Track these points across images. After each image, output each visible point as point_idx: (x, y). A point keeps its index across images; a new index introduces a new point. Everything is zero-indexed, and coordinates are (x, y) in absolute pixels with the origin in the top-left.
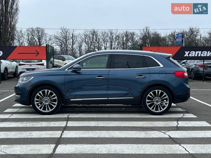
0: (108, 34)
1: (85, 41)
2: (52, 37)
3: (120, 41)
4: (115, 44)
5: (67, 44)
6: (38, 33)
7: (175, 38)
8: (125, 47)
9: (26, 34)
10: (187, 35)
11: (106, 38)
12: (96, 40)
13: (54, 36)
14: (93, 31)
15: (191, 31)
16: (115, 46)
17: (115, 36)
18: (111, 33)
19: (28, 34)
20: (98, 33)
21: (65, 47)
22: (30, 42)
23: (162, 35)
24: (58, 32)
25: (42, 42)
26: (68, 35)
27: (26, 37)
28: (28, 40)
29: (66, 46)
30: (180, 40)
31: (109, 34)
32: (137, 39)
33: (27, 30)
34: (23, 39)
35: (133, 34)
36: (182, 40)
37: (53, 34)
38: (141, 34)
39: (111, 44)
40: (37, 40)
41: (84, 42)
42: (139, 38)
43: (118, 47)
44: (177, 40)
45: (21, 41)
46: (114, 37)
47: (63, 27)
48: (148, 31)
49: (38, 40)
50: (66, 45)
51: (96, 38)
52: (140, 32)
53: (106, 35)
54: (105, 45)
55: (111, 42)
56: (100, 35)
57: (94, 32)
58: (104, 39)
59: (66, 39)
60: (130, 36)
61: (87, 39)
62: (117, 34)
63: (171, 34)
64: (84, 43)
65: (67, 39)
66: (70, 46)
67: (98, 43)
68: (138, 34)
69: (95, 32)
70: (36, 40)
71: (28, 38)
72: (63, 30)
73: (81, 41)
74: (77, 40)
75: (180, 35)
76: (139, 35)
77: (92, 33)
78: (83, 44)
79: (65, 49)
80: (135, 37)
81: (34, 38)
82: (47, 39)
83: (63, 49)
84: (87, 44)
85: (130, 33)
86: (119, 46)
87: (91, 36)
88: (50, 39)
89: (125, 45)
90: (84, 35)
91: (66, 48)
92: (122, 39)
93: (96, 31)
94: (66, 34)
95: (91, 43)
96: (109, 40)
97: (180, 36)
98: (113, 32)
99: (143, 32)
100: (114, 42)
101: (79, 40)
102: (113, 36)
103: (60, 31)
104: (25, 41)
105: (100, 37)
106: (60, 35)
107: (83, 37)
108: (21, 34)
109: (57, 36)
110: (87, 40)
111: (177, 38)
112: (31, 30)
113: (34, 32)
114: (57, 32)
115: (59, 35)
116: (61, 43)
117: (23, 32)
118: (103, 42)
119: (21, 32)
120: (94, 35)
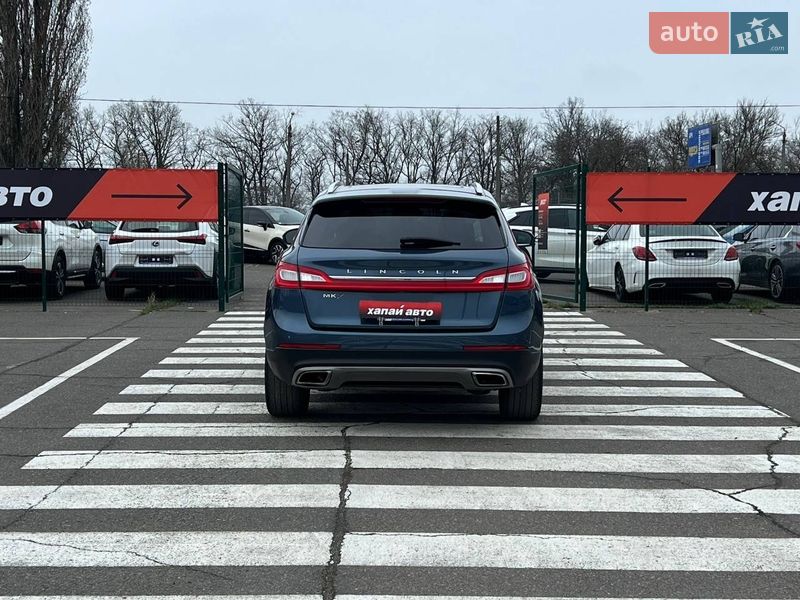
0: (422, 128)
1: (335, 155)
2: (208, 138)
3: (469, 154)
4: (449, 165)
5: (265, 163)
6: (155, 120)
7: (681, 145)
8: (490, 179)
9: (109, 125)
10: (727, 132)
11: (415, 143)
12: (377, 152)
13: (217, 133)
14: (363, 115)
15: (746, 116)
16: (449, 173)
17: (449, 134)
18: (435, 125)
19: (116, 124)
20: (385, 122)
21: (257, 175)
22: (122, 156)
23: (635, 132)
24: (231, 118)
25: (170, 158)
26: (268, 130)
27: (107, 137)
28: (116, 149)
29: (260, 174)
30: (705, 150)
31: (427, 125)
32: (533, 145)
33: (114, 110)
34: (96, 146)
35: (518, 129)
36: (713, 152)
37: (213, 127)
38: (551, 127)
39: (434, 167)
40: (150, 149)
41: (328, 156)
42: (541, 143)
43: (460, 179)
44: (692, 151)
45: (89, 153)
46: (445, 140)
47: (250, 100)
48: (576, 116)
49: (152, 151)
50: (259, 167)
51: (378, 144)
52: (547, 121)
53: (415, 131)
54: (412, 168)
55: (435, 158)
56: (394, 133)
57: (369, 118)
58: (409, 147)
59: (261, 144)
60: (507, 135)
61: (340, 146)
62: (456, 129)
63: (666, 127)
64: (332, 163)
65: (265, 145)
66: (277, 174)
67: (384, 162)
68: (540, 130)
69: (371, 121)
70: (147, 148)
71: (114, 141)
72: (250, 110)
73: (318, 154)
74: (301, 151)
75: (703, 132)
76: (542, 130)
77: (363, 122)
78: (326, 167)
79: (255, 184)
80: (526, 138)
81: (139, 143)
82: (188, 143)
83: (248, 185)
84: (339, 166)
85: (509, 123)
86: (464, 174)
87: (357, 134)
88: (200, 147)
89: (489, 169)
90: (331, 129)
91: (260, 179)
92: (475, 145)
93: (376, 114)
94: (259, 126)
95: (355, 162)
96: (425, 150)
97: (704, 138)
98: (442, 118)
99: (556, 120)
100: (444, 158)
101: (311, 148)
102: (440, 136)
103: (238, 114)
104: (104, 153)
105: (392, 140)
106: (240, 132)
107: (327, 138)
108: (88, 127)
109: (226, 136)
110: (340, 149)
111: (693, 142)
112: (126, 110)
113: (139, 118)
114: (226, 119)
115: (234, 132)
116: (240, 160)
117: (96, 119)
118: (403, 157)
119: (89, 116)
120: (367, 131)
